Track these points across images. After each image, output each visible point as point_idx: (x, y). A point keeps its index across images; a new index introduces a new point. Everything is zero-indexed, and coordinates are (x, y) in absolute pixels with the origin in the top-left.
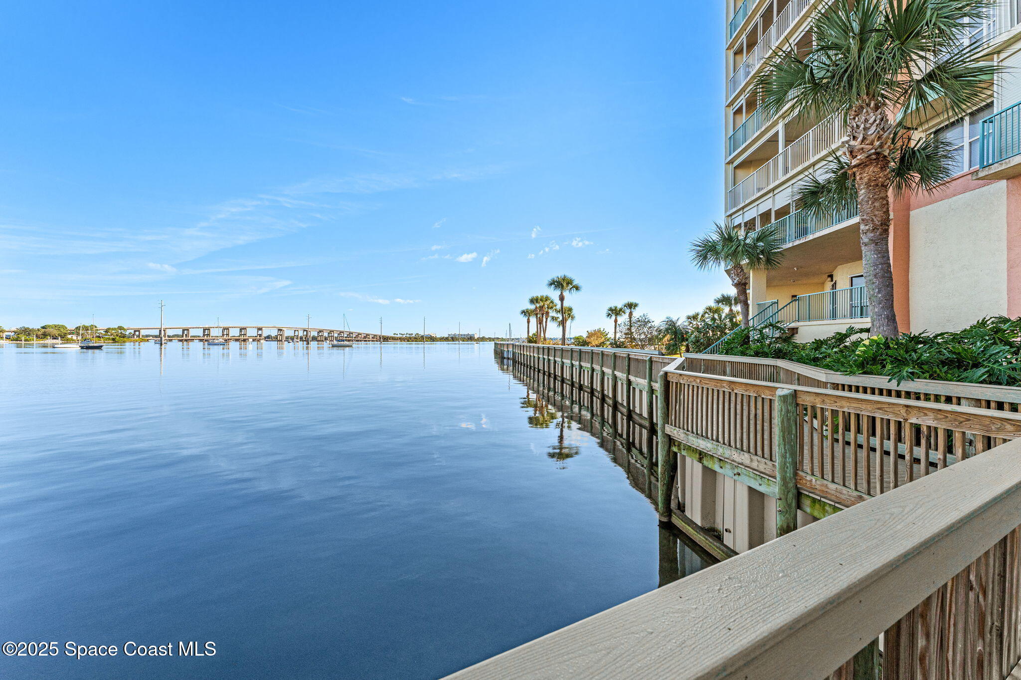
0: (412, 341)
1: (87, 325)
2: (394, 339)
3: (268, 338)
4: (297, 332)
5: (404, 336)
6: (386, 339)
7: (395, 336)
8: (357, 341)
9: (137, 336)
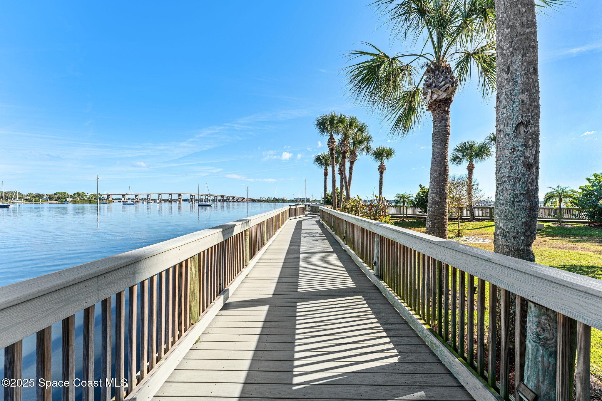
0: (271, 202)
1: (80, 192)
2: (259, 201)
3: (185, 201)
4: (202, 197)
5: (267, 199)
6: (254, 201)
7: (261, 199)
8: (238, 202)
9: (109, 199)
